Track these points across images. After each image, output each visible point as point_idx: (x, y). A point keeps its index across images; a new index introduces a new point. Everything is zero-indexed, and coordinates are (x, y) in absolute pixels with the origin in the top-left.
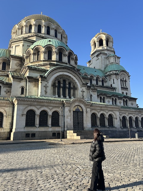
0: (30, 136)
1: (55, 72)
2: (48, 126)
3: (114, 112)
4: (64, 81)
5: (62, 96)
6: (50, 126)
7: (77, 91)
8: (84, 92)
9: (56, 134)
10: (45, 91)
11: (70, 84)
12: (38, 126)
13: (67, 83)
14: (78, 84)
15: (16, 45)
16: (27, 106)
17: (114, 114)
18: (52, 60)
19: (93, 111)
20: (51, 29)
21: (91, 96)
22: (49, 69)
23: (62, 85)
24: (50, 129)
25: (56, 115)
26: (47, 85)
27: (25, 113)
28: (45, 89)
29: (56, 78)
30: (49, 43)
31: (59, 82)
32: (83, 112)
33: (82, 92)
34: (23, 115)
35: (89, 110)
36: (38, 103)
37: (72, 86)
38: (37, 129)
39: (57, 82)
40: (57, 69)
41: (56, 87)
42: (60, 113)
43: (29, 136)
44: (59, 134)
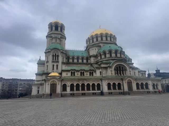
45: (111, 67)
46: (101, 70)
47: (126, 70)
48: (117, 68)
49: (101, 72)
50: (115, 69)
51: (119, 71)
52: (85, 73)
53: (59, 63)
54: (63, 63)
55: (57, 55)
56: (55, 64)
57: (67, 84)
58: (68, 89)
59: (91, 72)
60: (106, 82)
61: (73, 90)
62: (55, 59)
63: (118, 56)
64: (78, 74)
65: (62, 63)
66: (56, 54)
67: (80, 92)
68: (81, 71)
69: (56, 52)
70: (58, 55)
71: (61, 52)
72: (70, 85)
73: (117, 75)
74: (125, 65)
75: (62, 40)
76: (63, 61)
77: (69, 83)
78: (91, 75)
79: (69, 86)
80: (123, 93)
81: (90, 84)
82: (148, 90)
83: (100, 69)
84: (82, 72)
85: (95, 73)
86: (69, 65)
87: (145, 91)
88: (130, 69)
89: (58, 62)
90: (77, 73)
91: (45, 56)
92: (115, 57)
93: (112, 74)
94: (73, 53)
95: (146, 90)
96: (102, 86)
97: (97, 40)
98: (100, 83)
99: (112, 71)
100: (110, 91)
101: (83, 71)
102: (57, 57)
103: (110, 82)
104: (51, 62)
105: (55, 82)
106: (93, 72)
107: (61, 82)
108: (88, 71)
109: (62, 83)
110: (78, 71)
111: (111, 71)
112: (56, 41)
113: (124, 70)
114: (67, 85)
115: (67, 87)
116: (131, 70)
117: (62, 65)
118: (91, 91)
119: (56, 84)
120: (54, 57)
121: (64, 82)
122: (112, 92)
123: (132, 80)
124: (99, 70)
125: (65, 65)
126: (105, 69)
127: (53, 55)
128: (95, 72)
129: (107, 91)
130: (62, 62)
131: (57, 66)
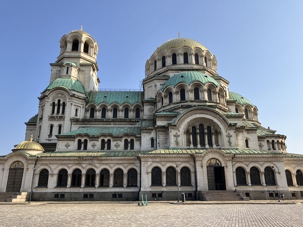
45: (175, 126)
46: (153, 135)
47: (218, 133)
48: (194, 128)
49: (152, 140)
50: (187, 132)
51: (198, 137)
52: (113, 144)
53: (64, 120)
54: (75, 121)
55: (61, 102)
56: (56, 124)
57: (49, 169)
58: (52, 181)
59: (129, 140)
60: (149, 163)
61: (65, 185)
62: (58, 112)
63: (200, 99)
64: (93, 146)
65: (71, 121)
66: (59, 101)
67: (81, 190)
68: (102, 138)
69: (60, 95)
70: (64, 103)
71: (71, 96)
72: (56, 172)
73: (192, 146)
74: (215, 120)
75: (84, 69)
76: (76, 115)
77: (55, 166)
78: (129, 148)
79: (53, 175)
80: (193, 194)
81: (109, 169)
82: (272, 188)
83: (150, 133)
84: (106, 140)
85: (138, 142)
86: (88, 126)
87: (263, 192)
88: (228, 131)
89: (62, 118)
90: (92, 143)
91: (39, 107)
92: (193, 99)
93: (177, 143)
94: (105, 97)
95: (266, 189)
96: (141, 177)
97: (164, 65)
98: (135, 167)
99: (179, 136)
100: (157, 189)
101: (108, 138)
102: (61, 108)
103: (159, 165)
104: (47, 119)
105: (20, 163)
106: (135, 139)
107: (35, 164)
108: (121, 137)
109: (38, 165)
110: (94, 138)
111: (176, 136)
112: (67, 73)
113: (213, 134)
114: (50, 172)
115: (50, 177)
116: (232, 132)
117: (71, 124)
118: (111, 190)
119: (23, 169)
120: (56, 108)
121: (42, 164)
122: (162, 192)
123: (221, 159)
124: (147, 135)
125: (78, 126)
126: (162, 133)
127: (54, 103)
128: (139, 139)
129: (149, 189)
130: (71, 119)
131: (60, 127)
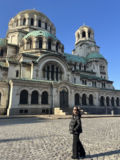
0: (24, 112)
1: (45, 58)
2: (39, 104)
3: (94, 92)
4: (53, 66)
5: (50, 79)
6: (40, 104)
7: (63, 75)
8: (69, 75)
9: (46, 111)
10: (36, 74)
11: (57, 69)
12: (30, 104)
13: (55, 68)
14: (65, 69)
15: (12, 35)
16: (21, 87)
17: (94, 95)
18: (43, 48)
19: (77, 92)
20: (42, 22)
21: (75, 79)
22: (39, 56)
23: (51, 70)
24: (40, 106)
25: (45, 95)
26: (38, 69)
27: (19, 93)
28: (36, 73)
29: (46, 64)
30: (40, 34)
31: (48, 67)
32: (68, 92)
33: (67, 76)
34: (17, 94)
35: (73, 91)
36: (31, 85)
37: (59, 71)
38: (29, 106)
39: (46, 67)
40: (47, 56)
41: (46, 71)
42: (49, 94)
43: (22, 112)
44: (48, 110)
